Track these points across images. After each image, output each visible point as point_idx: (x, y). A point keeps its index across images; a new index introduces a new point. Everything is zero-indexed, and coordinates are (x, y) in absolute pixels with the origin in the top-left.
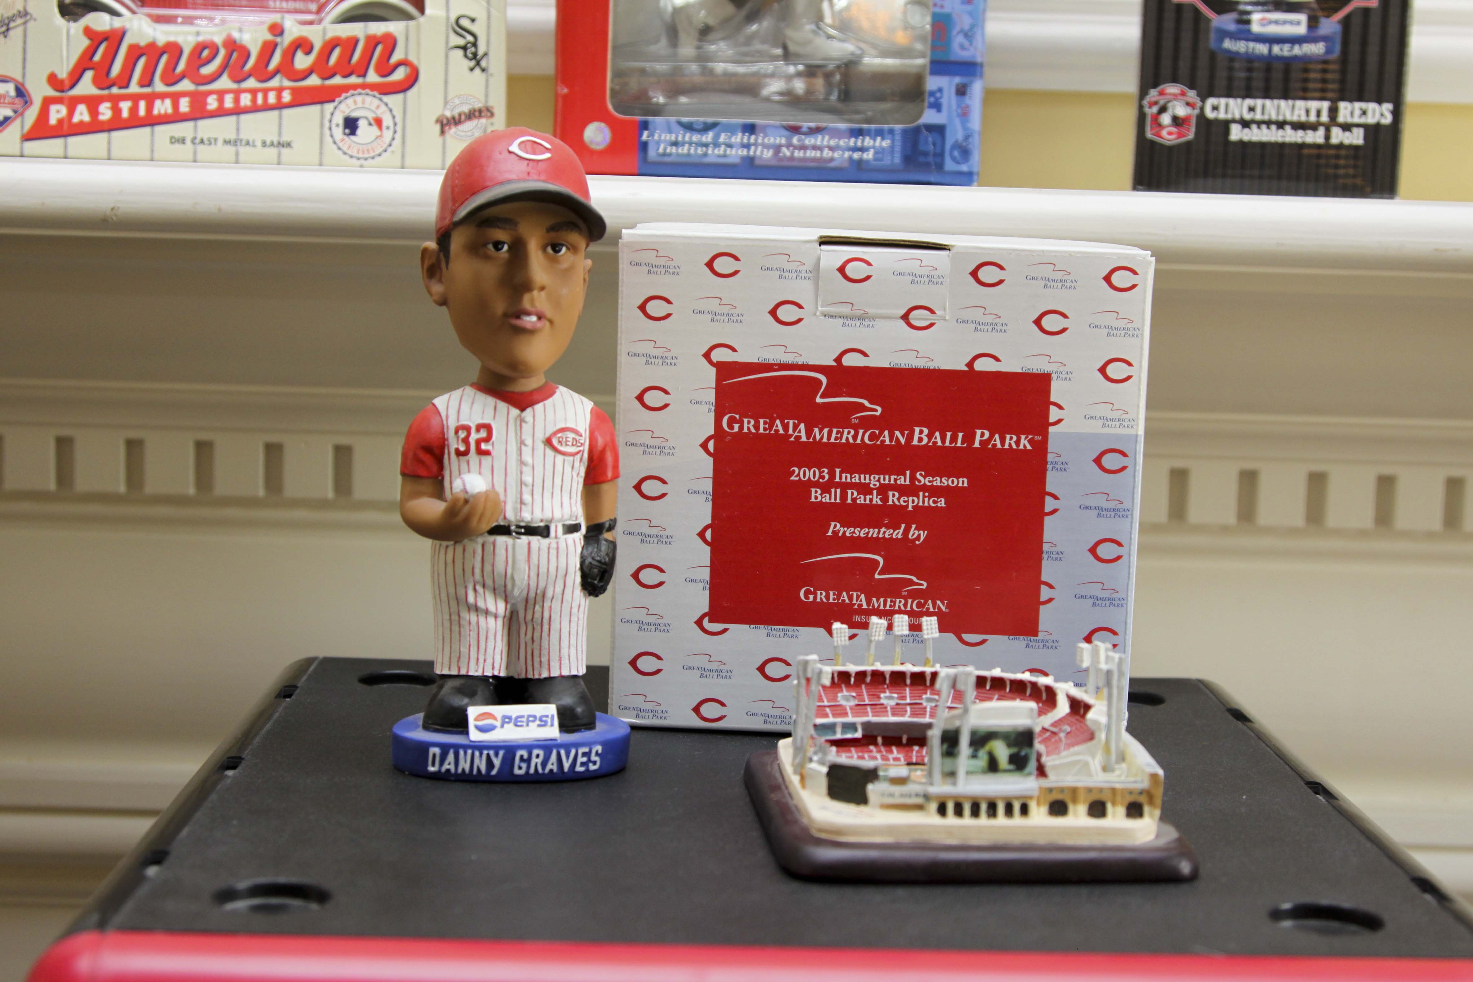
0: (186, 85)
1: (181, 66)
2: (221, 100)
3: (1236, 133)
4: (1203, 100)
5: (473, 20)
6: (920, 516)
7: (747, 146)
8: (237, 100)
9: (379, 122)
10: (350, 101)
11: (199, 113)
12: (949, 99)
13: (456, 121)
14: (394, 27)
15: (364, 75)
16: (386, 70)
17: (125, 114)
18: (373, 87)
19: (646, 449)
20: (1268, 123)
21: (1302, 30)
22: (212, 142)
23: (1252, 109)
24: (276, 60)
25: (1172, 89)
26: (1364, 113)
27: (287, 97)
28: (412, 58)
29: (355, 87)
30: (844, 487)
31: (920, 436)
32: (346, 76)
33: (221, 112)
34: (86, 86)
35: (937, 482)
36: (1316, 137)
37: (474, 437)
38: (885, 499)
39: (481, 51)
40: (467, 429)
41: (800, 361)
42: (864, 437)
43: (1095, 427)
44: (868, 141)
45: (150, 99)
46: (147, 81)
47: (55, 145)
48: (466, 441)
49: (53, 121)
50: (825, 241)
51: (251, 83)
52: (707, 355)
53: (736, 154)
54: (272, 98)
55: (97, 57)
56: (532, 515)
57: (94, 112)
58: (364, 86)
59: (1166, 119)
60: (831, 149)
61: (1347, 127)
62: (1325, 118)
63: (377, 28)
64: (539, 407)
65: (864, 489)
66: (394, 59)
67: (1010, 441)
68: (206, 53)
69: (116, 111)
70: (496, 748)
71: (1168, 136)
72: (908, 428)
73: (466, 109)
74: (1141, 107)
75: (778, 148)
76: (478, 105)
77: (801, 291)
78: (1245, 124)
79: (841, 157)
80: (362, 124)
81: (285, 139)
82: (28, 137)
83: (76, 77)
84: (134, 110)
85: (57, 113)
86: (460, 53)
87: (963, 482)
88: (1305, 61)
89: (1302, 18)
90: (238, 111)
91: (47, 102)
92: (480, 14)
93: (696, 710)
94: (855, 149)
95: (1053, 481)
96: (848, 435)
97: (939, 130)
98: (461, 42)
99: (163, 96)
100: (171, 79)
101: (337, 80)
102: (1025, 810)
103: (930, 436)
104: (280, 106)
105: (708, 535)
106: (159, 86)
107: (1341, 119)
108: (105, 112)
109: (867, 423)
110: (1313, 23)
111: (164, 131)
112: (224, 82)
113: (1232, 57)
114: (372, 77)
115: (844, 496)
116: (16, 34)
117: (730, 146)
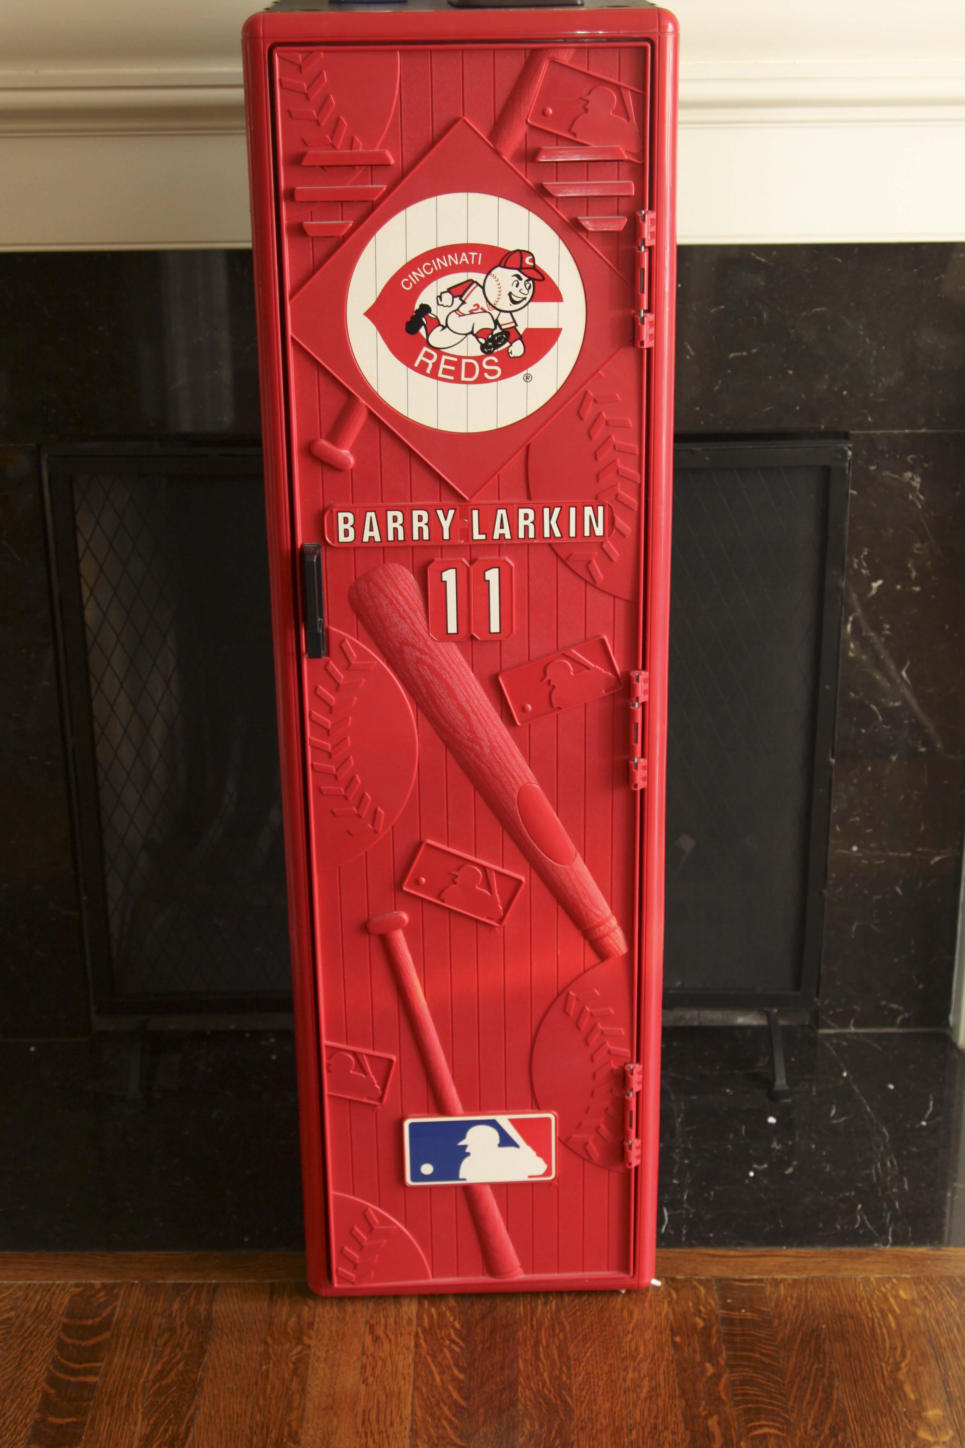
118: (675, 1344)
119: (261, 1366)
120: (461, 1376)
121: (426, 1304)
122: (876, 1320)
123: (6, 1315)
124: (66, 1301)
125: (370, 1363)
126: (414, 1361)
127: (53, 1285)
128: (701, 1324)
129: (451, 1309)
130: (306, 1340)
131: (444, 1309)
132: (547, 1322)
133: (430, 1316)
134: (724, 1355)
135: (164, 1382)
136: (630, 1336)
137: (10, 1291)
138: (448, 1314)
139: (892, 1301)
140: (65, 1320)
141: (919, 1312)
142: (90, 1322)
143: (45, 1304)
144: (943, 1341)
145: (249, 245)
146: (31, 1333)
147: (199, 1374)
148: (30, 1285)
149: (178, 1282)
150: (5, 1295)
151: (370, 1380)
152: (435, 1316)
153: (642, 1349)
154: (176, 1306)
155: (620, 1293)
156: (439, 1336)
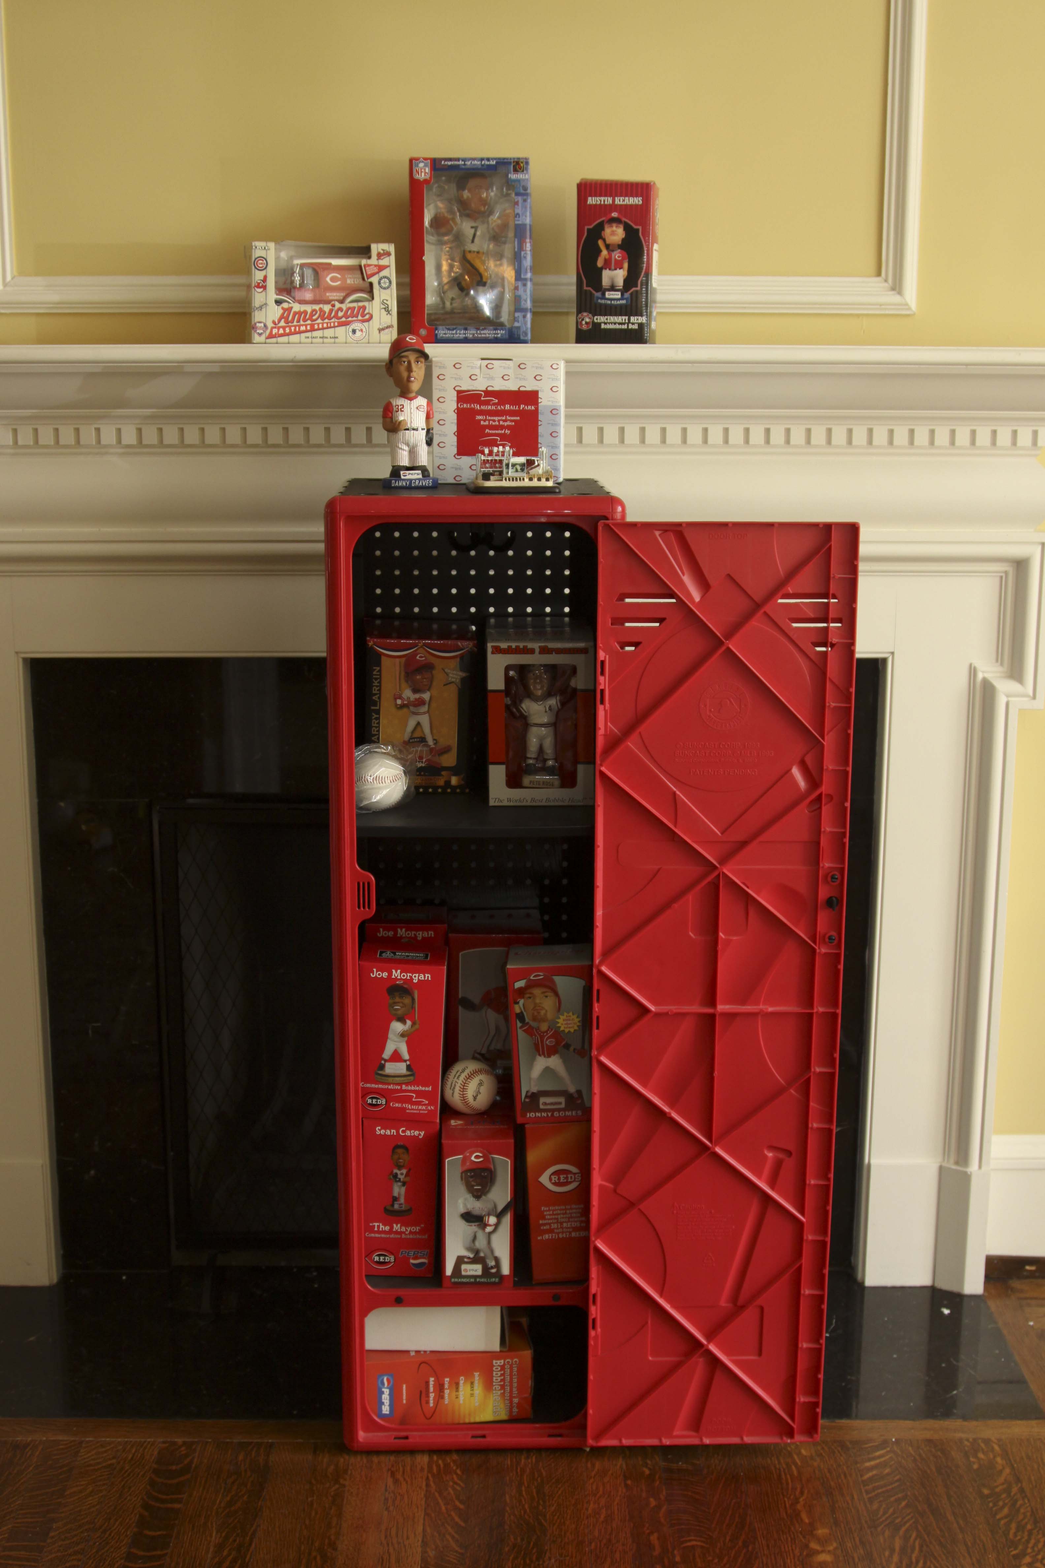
0: (309, 322)
1: (308, 317)
2: (318, 326)
3: (603, 326)
4: (594, 317)
5: (387, 300)
6: (508, 427)
7: (465, 334)
8: (323, 326)
9: (362, 330)
10: (354, 325)
11: (313, 329)
12: (521, 319)
13: (383, 329)
14: (366, 304)
15: (357, 317)
16: (363, 316)
17: (293, 330)
18: (360, 320)
19: (440, 412)
20: (612, 323)
21: (619, 296)
22: (316, 337)
23: (607, 319)
24: (333, 314)
25: (585, 314)
26: (638, 319)
27: (336, 324)
28: (371, 312)
29: (355, 321)
30: (489, 420)
31: (507, 407)
32: (352, 318)
33: (319, 329)
34: (282, 323)
35: (512, 418)
36: (625, 327)
37: (400, 407)
38: (499, 423)
39: (390, 309)
40: (398, 406)
41: (477, 389)
42: (494, 408)
43: (550, 403)
44: (499, 332)
45: (299, 326)
46: (298, 321)
47: (274, 340)
48: (398, 408)
49: (274, 333)
50: (482, 359)
51: (326, 321)
52: (454, 388)
53: (462, 336)
54: (332, 325)
55: (285, 315)
56: (414, 426)
57: (284, 330)
58: (357, 320)
59: (584, 322)
60: (489, 334)
61: (633, 324)
62: (627, 321)
63: (361, 304)
64: (415, 400)
65: (494, 421)
66: (365, 313)
67: (529, 407)
68: (314, 313)
69: (290, 330)
70: (408, 480)
71: (584, 327)
72: (504, 405)
73: (386, 326)
74: (577, 319)
75: (473, 334)
76: (389, 324)
77: (477, 372)
78: (605, 323)
79: (491, 336)
80: (357, 331)
81: (336, 336)
82: (267, 338)
83: (279, 321)
84: (295, 329)
85: (275, 331)
86: (383, 310)
87: (518, 418)
88: (621, 305)
89: (619, 293)
90: (323, 329)
91: (272, 328)
92: (388, 298)
93: (455, 478)
94: (495, 334)
95: (540, 417)
96: (490, 407)
97: (518, 328)
98: (384, 307)
99: (303, 325)
100: (305, 320)
101: (350, 319)
102: (523, 479)
103: (510, 407)
104: (334, 327)
105: (456, 434)
106: (302, 323)
107: (631, 321)
108: (287, 330)
109: (494, 404)
110: (622, 295)
111: (303, 335)
112: (319, 321)
113: (601, 305)
114: (360, 318)
115: (489, 423)
116: (264, 310)
117: (460, 334)
118: (626, 1485)
119: (307, 1499)
120: (462, 1507)
121: (435, 1458)
122: (782, 1470)
123: (109, 1462)
124: (156, 1453)
125: (391, 1497)
126: (425, 1496)
127: (145, 1442)
128: (647, 1472)
129: (454, 1462)
130: (341, 1481)
131: (449, 1461)
132: (528, 1470)
133: (438, 1466)
134: (664, 1493)
135: (233, 1509)
136: (592, 1481)
137: (112, 1446)
138: (452, 1464)
139: (796, 1457)
140: (155, 1466)
141: (815, 1464)
142: (174, 1467)
143: (139, 1455)
144: (832, 1484)
145: (324, 655)
146: (129, 1475)
147: (260, 1503)
148: (127, 1441)
149: (242, 1441)
150: (108, 1448)
151: (391, 1508)
152: (442, 1466)
153: (601, 1489)
154: (241, 1457)
155: (585, 1451)
156: (444, 1480)
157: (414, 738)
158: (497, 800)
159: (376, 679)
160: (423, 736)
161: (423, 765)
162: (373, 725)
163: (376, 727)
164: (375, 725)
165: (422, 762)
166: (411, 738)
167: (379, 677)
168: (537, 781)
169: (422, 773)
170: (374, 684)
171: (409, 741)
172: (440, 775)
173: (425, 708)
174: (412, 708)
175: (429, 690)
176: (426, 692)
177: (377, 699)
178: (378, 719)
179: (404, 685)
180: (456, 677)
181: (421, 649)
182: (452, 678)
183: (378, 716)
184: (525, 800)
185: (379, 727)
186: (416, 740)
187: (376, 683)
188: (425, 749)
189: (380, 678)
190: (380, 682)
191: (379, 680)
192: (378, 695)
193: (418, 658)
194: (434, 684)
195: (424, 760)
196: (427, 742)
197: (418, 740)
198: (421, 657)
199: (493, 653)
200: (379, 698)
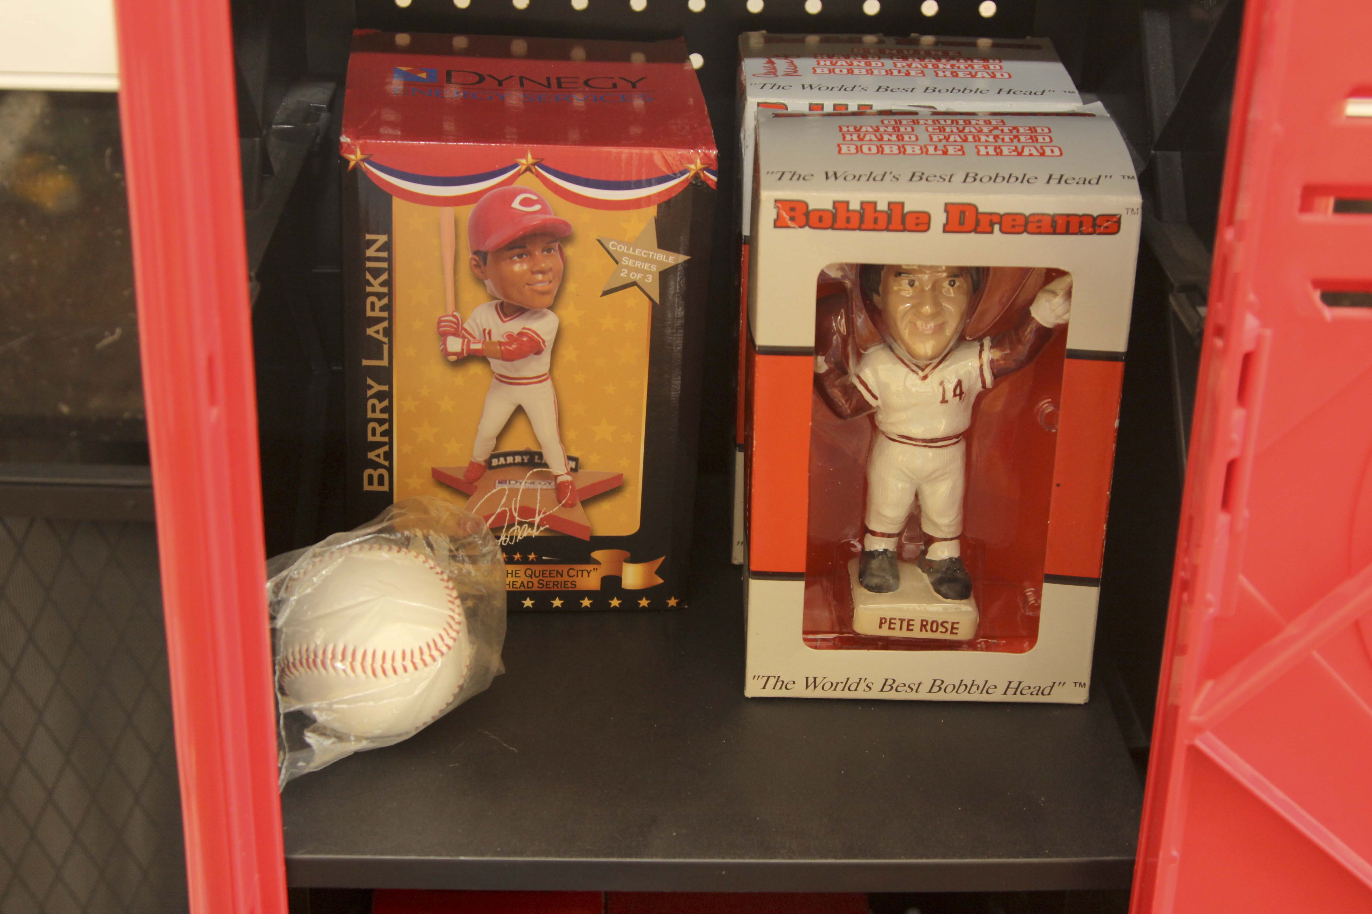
157: (505, 455)
158: (772, 681)
159: (376, 273)
160: (534, 448)
161: (535, 533)
162: (370, 415)
163: (381, 422)
164: (378, 415)
165: (531, 525)
166: (493, 456)
167: (385, 265)
168: (902, 620)
169: (532, 556)
170: (369, 289)
171: (489, 462)
172: (589, 560)
173: (540, 365)
174: (498, 365)
175: (552, 308)
176: (544, 315)
177: (380, 337)
178: (387, 396)
179: (470, 291)
180: (646, 266)
181: (528, 173)
182: (630, 269)
183: (386, 388)
184: (863, 685)
185: (390, 421)
186: (510, 459)
187: (376, 286)
188: (540, 485)
189: (390, 270)
190: (389, 283)
191: (384, 277)
192: (385, 324)
193: (516, 204)
194: (571, 287)
195: (537, 519)
196: (546, 465)
197: (518, 459)
198: (525, 202)
199: (779, 224)
200: (388, 332)
